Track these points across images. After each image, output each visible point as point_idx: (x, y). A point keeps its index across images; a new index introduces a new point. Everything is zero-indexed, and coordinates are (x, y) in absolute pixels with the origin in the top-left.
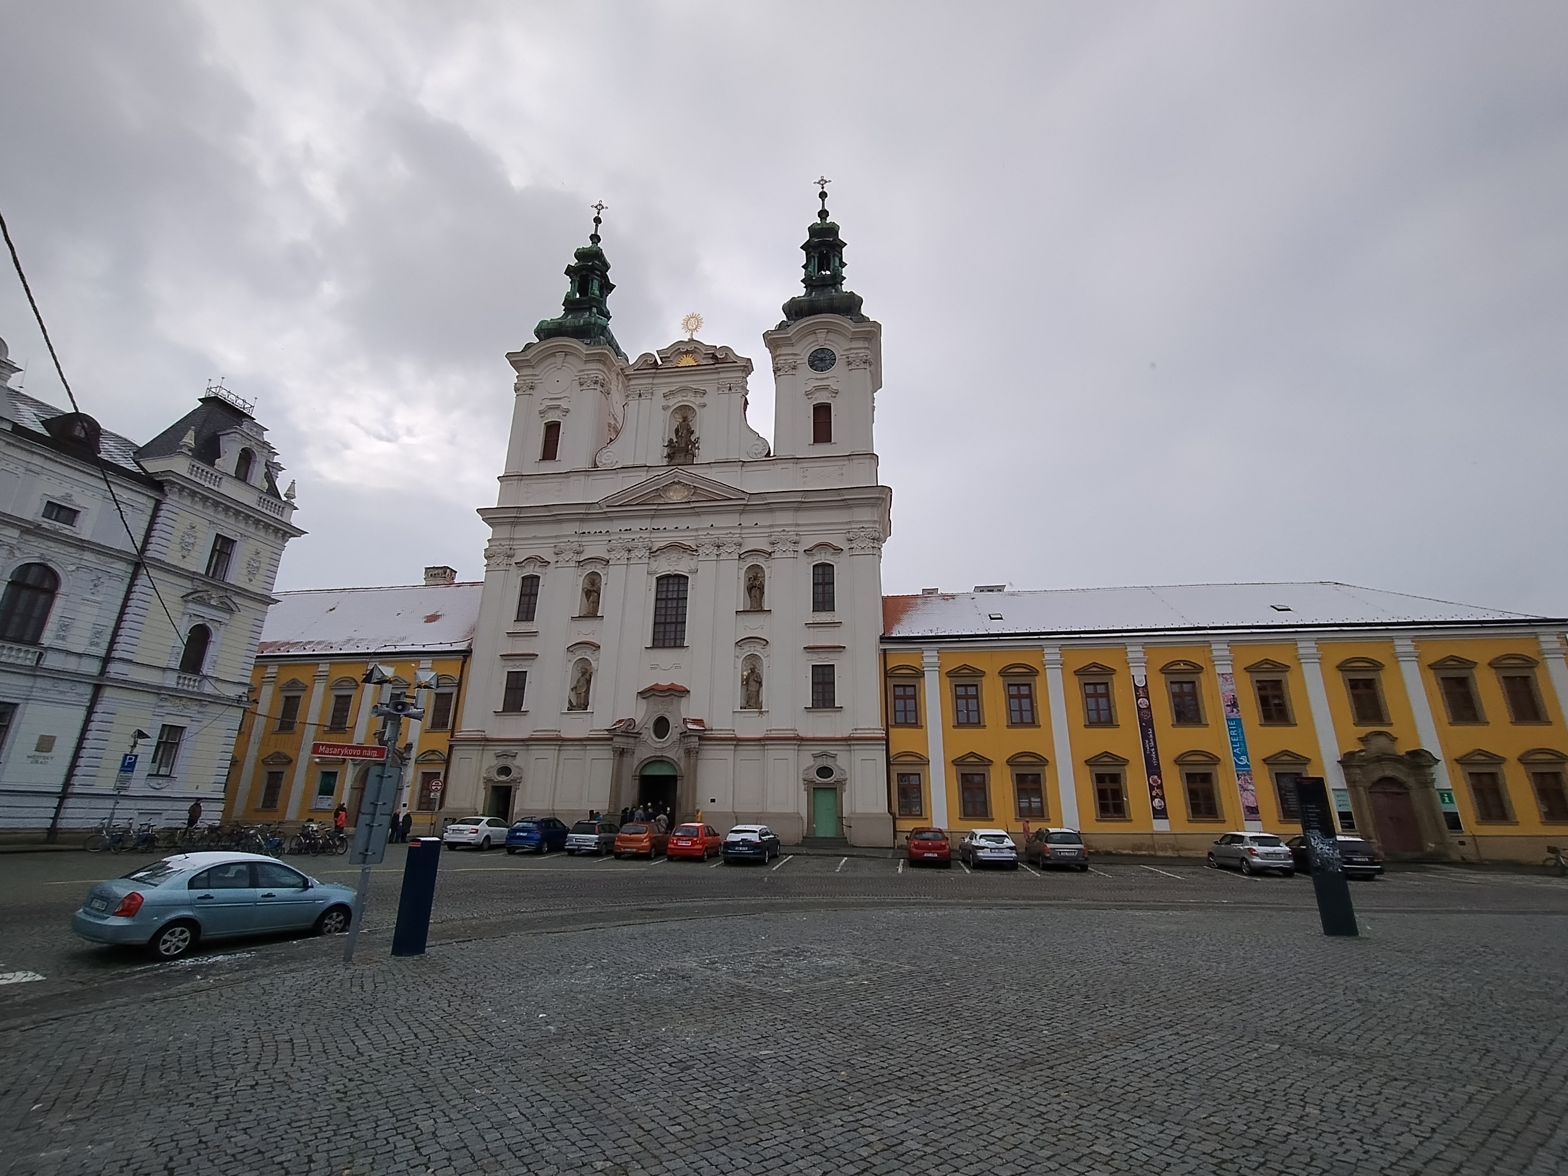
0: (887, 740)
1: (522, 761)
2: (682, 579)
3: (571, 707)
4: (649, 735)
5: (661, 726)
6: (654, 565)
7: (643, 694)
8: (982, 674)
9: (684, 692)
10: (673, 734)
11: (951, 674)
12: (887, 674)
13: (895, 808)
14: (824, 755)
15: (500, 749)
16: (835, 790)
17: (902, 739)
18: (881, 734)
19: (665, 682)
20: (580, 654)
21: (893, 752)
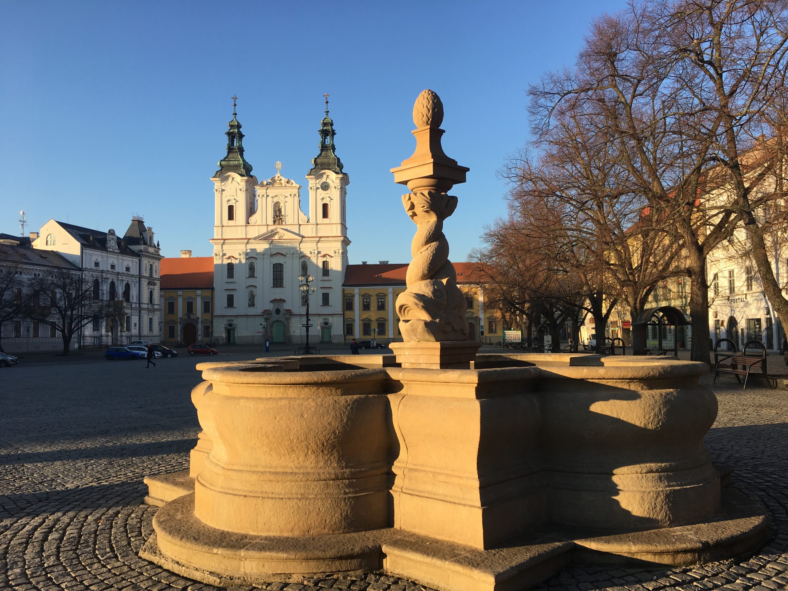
0: (344, 314)
1: (235, 321)
2: (281, 265)
3: (249, 306)
4: (274, 314)
5: (278, 311)
6: (272, 260)
7: (272, 302)
8: (371, 296)
9: (284, 301)
10: (281, 314)
11: (363, 296)
12: (344, 295)
13: (346, 333)
14: (326, 319)
15: (229, 318)
16: (330, 328)
17: (348, 314)
18: (342, 313)
19: (278, 298)
20: (250, 289)
21: (345, 318)
